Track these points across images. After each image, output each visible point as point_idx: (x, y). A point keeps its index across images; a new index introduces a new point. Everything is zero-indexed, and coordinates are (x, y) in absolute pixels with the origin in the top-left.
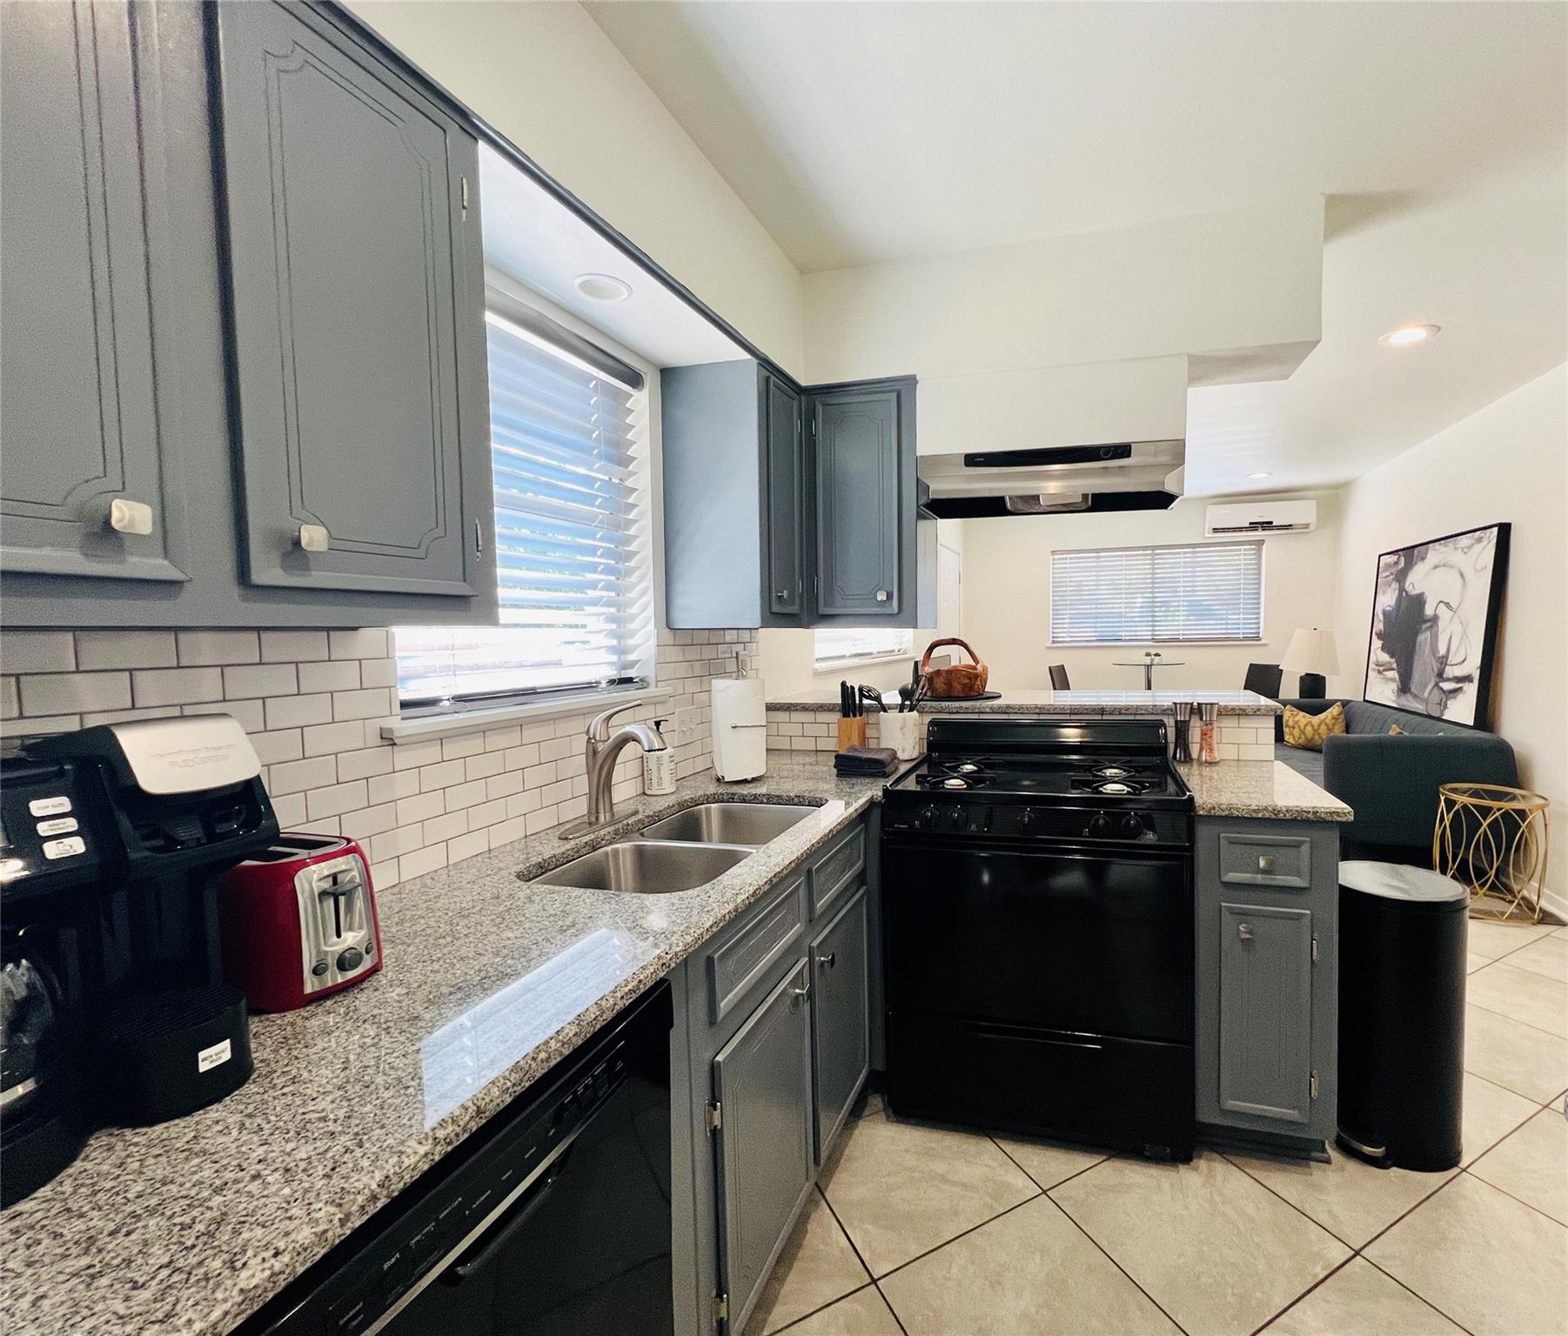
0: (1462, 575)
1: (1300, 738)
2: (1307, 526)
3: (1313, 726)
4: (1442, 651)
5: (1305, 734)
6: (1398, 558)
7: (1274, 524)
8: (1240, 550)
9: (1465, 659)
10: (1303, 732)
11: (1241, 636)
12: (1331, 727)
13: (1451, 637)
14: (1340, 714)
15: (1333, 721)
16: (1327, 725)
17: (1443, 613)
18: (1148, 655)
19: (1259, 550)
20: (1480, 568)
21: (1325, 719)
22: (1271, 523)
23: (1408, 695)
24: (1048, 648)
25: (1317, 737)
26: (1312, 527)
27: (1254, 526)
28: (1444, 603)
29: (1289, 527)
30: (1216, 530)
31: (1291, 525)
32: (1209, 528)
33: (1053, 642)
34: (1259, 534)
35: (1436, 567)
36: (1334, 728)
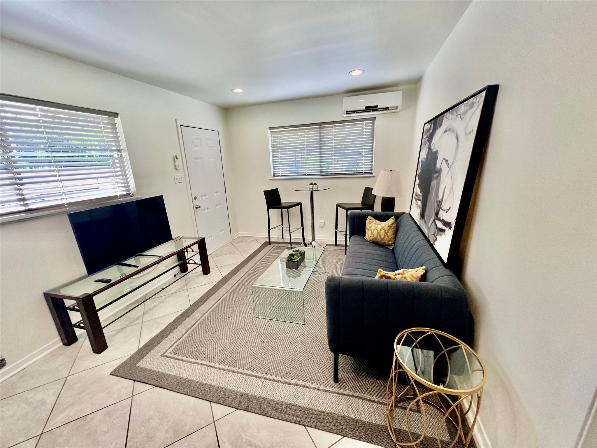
0: (457, 138)
1: (371, 237)
2: (397, 108)
3: (378, 231)
4: (440, 198)
5: (373, 235)
6: (431, 125)
7: (379, 107)
8: (363, 124)
9: (449, 209)
10: (372, 233)
11: (363, 172)
12: (386, 231)
13: (445, 188)
14: (393, 224)
15: (389, 228)
16: (385, 230)
17: (445, 169)
18: (311, 184)
19: (373, 124)
20: (469, 132)
21: (384, 227)
22: (377, 106)
23: (423, 220)
24: (271, 180)
25: (379, 237)
26: (400, 108)
27: (368, 109)
28: (446, 160)
29: (387, 109)
30: (348, 112)
31: (388, 108)
32: (344, 111)
33: (274, 176)
34: (371, 114)
35: (445, 131)
36: (388, 233)
